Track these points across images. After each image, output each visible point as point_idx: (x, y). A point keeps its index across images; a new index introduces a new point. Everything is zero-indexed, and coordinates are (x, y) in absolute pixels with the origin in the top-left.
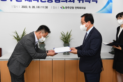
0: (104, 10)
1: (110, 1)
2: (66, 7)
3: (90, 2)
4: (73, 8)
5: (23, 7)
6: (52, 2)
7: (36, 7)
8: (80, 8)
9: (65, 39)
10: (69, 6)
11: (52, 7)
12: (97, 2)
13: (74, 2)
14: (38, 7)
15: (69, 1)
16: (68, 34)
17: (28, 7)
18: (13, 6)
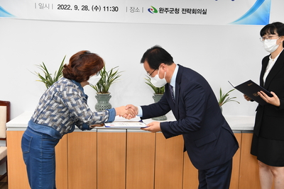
0: (251, 17)
4: (177, 11)
5: (60, 7)
8: (194, 11)
14: (96, 8)
17: (72, 7)
18: (37, 5)
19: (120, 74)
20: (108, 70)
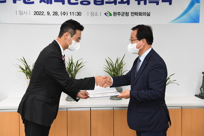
0: (185, 17)
1: (195, 1)
2: (115, 14)
3: (158, 4)
4: (127, 14)
5: (36, 13)
6: (89, 3)
7: (59, 13)
8: (140, 14)
9: (114, 70)
10: (121, 11)
11: (90, 13)
12: (170, 4)
13: (128, 4)
14: (64, 13)
15: (119, 3)
16: (119, 62)
17: (45, 13)
18: (18, 12)
19: (84, 64)
20: (75, 62)
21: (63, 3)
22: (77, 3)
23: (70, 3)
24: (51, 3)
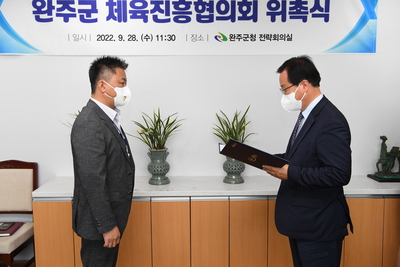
0: (351, 42)
1: (368, 16)
2: (232, 37)
3: (305, 20)
4: (253, 38)
5: (100, 38)
6: (189, 20)
7: (138, 37)
8: (276, 37)
9: (230, 133)
10: (242, 33)
11: (189, 36)
12: (327, 20)
13: (255, 20)
14: (147, 37)
15: (240, 18)
16: (239, 121)
17: (116, 37)
18: (71, 36)
19: (179, 123)
20: (164, 119)
21: (146, 20)
22: (168, 20)
23: (156, 19)
24: (125, 21)
